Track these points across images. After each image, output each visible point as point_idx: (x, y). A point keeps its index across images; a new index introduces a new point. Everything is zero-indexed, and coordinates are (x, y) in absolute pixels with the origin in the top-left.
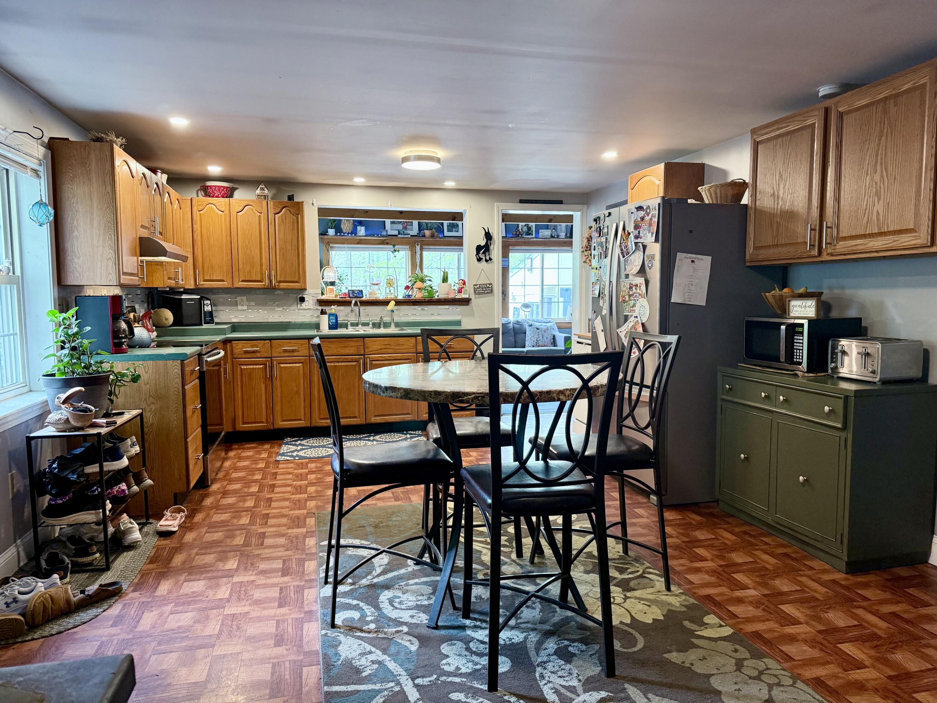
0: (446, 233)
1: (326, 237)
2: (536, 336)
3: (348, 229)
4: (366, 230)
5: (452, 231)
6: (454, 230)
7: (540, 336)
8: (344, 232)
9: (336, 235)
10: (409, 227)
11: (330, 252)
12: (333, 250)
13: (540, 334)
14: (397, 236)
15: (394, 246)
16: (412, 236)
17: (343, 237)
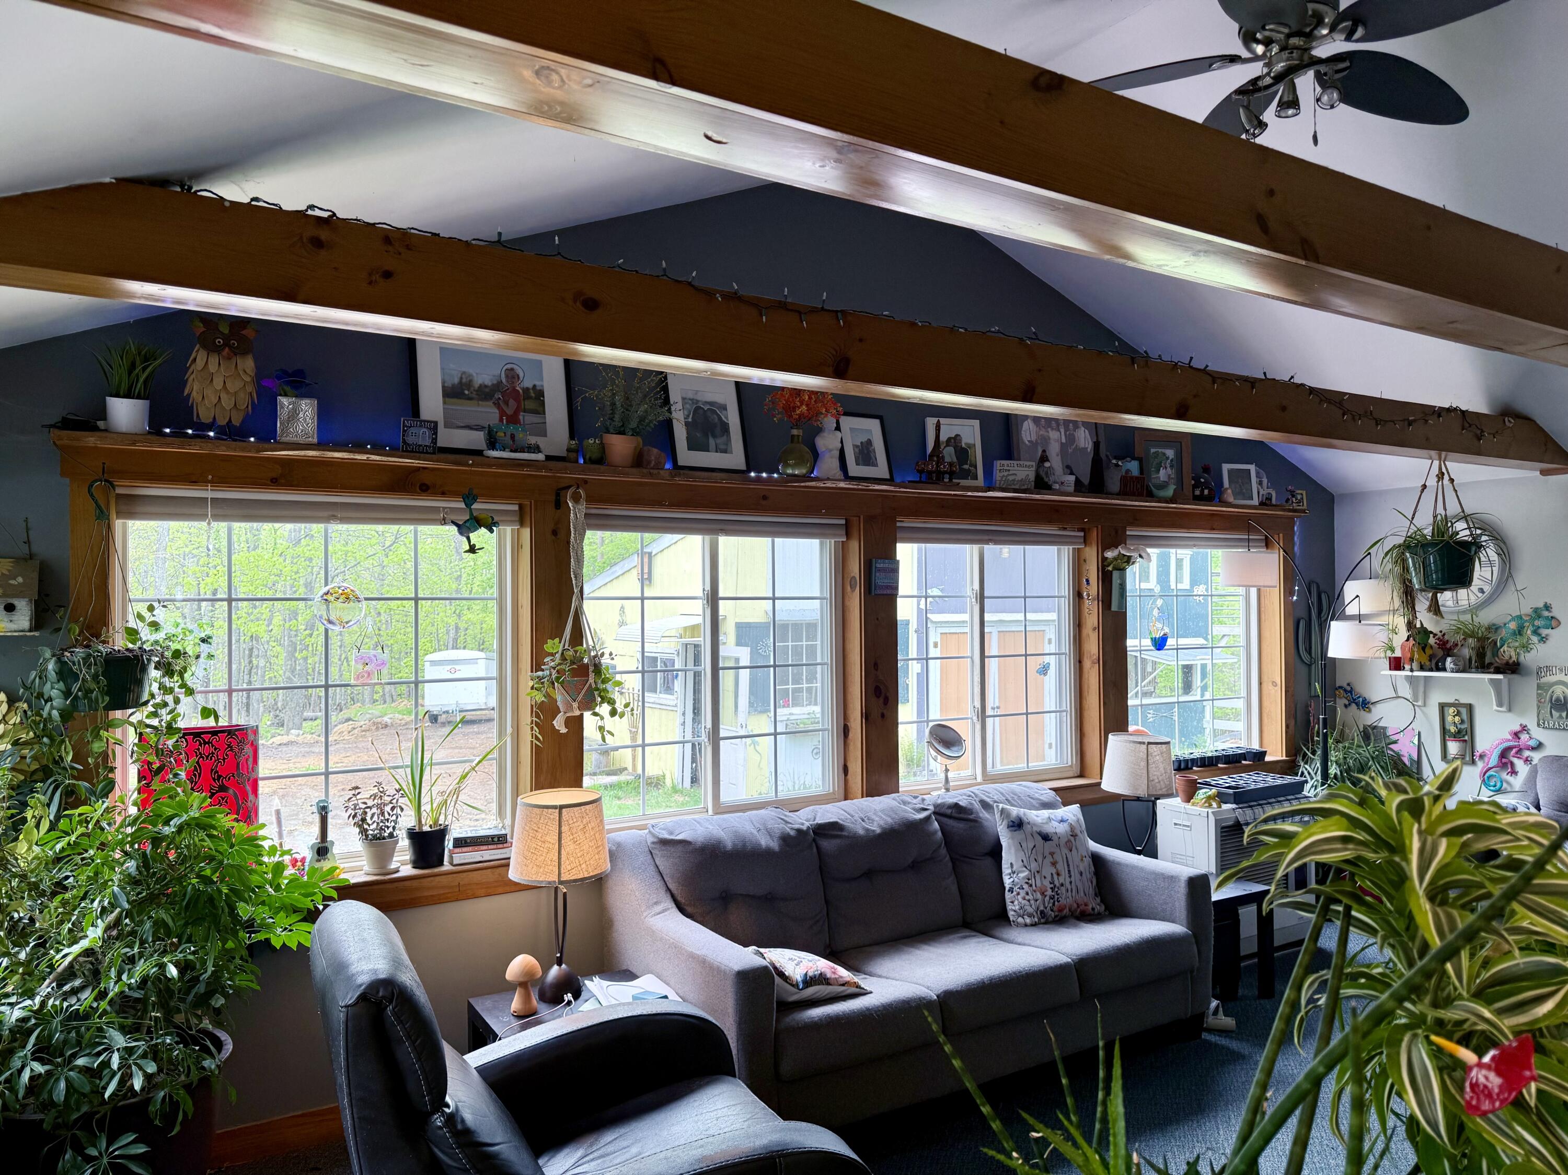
0: (686, 457)
1: (91, 440)
2: (1048, 870)
3: (227, 402)
4: (323, 415)
5: (706, 449)
6: (712, 442)
7: (1061, 866)
8: (205, 417)
9: (155, 428)
10: (527, 418)
11: (118, 524)
12: (132, 515)
13: (1058, 857)
14: (479, 453)
15: (469, 499)
16: (548, 458)
17: (194, 449)
